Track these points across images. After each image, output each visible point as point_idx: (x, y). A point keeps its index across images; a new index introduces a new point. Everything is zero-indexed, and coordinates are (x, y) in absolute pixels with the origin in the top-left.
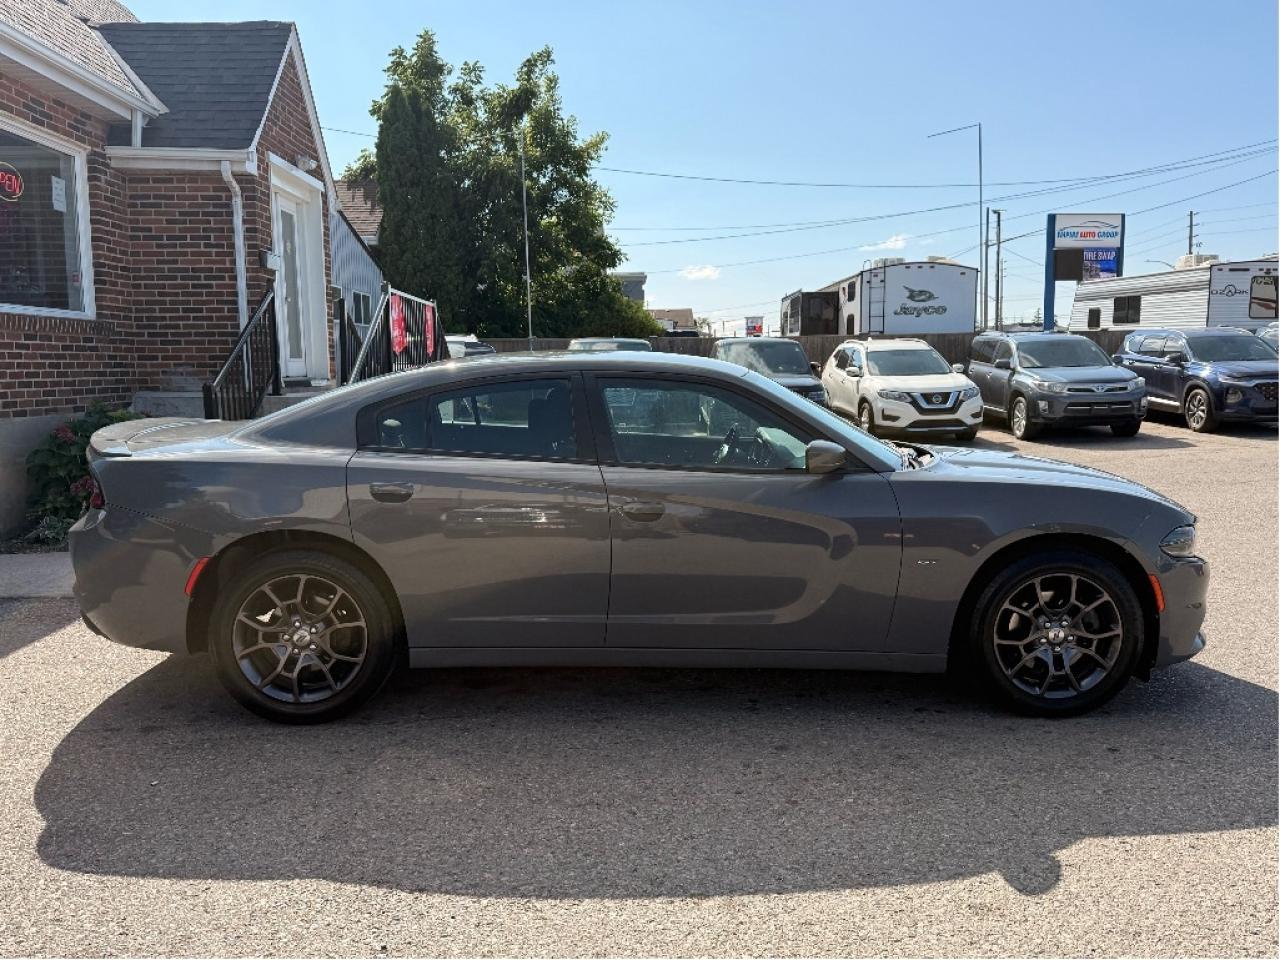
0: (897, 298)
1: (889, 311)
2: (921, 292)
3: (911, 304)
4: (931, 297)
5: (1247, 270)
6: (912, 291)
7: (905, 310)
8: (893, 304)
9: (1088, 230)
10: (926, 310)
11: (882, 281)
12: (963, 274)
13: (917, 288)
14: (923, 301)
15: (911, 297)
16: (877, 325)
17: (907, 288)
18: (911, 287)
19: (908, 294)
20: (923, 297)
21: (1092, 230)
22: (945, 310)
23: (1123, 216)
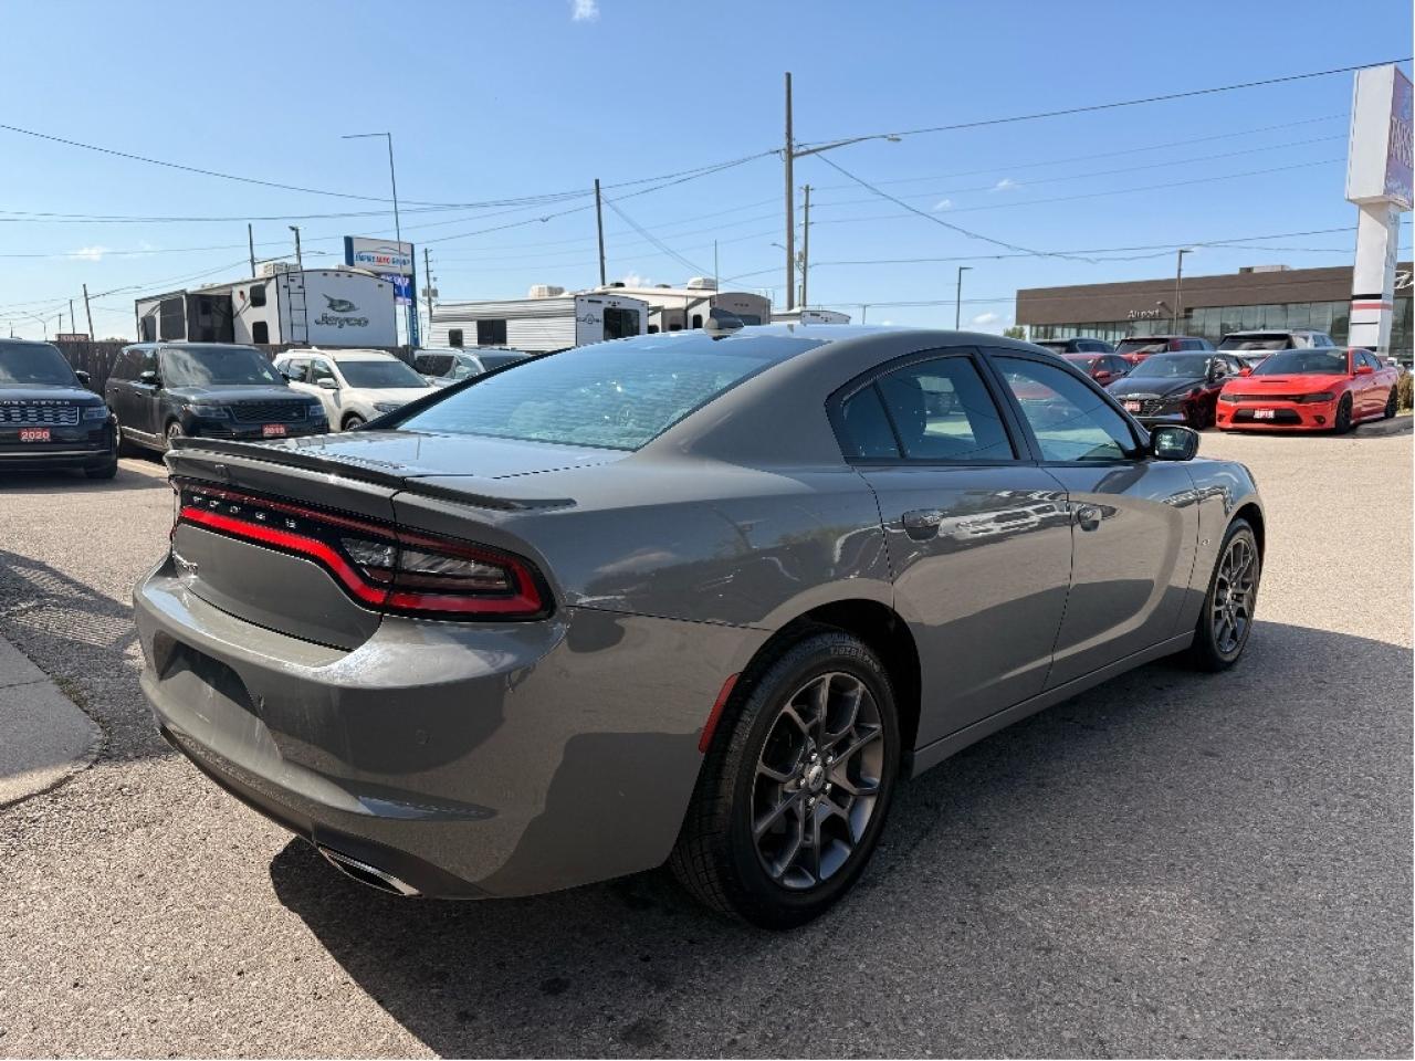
0: (318, 307)
1: (311, 321)
2: (342, 302)
3: (331, 313)
4: (351, 307)
5: (600, 302)
6: (332, 300)
7: (326, 320)
8: (314, 314)
9: (383, 256)
10: (347, 320)
11: (300, 287)
12: (380, 286)
13: (336, 298)
14: (343, 311)
15: (332, 305)
16: (299, 335)
17: (326, 296)
18: (332, 297)
19: (328, 302)
20: (344, 307)
21: (387, 256)
22: (367, 322)
23: (412, 246)
